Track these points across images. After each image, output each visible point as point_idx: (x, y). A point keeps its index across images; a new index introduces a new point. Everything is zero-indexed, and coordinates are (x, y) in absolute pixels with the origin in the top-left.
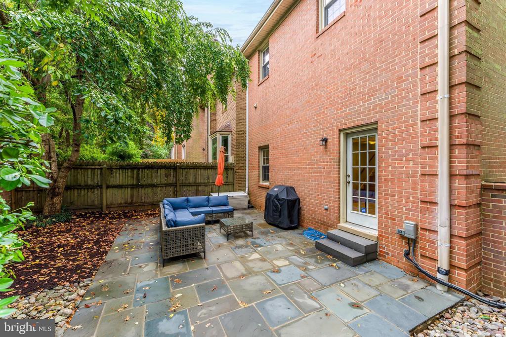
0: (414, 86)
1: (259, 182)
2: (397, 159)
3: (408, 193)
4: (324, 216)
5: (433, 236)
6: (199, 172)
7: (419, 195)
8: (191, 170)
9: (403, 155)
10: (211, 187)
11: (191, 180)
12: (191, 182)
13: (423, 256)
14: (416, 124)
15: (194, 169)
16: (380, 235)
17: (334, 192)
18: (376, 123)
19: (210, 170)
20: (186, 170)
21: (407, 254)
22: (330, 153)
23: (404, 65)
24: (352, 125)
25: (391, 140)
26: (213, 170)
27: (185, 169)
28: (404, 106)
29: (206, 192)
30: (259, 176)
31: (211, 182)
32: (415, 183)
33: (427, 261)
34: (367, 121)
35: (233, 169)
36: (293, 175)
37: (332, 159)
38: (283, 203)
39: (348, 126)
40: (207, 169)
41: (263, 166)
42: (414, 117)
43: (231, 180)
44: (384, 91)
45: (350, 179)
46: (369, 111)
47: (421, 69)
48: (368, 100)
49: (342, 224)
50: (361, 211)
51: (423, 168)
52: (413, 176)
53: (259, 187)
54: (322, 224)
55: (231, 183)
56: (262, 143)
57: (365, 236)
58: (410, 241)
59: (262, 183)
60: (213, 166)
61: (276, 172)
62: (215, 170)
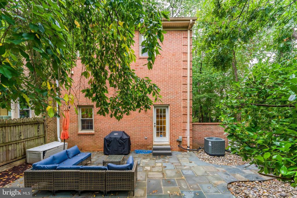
0: (181, 96)
1: (78, 131)
2: (176, 118)
3: (179, 128)
4: (144, 142)
5: (186, 139)
7: (182, 128)
9: (178, 116)
13: (183, 145)
14: (181, 108)
16: (170, 143)
17: (150, 130)
18: (169, 105)
19: (22, 126)
21: (179, 146)
22: (148, 114)
23: (178, 89)
25: (174, 111)
28: (178, 101)
30: (78, 127)
32: (181, 125)
33: (184, 146)
34: (165, 104)
36: (121, 124)
37: (149, 117)
39: (157, 104)
41: (81, 119)
42: (181, 105)
43: (42, 134)
44: (172, 95)
45: (156, 125)
46: (166, 100)
47: (183, 92)
48: (166, 96)
49: (154, 143)
50: (160, 136)
51: (183, 120)
52: (180, 123)
53: (79, 135)
54: (144, 146)
55: (42, 136)
56: (83, 103)
57: (166, 145)
58: (180, 142)
59: (80, 132)
60: (24, 122)
61: (102, 123)
62: (26, 126)
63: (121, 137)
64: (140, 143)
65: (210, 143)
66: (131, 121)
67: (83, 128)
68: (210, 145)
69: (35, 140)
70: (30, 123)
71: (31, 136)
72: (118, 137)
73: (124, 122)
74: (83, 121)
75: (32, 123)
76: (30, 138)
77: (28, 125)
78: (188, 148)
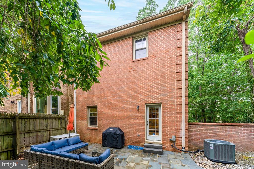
0: (174, 94)
2: (169, 116)
3: (173, 127)
4: (137, 139)
5: (180, 139)
6: (38, 121)
7: (176, 127)
8: (31, 120)
9: (171, 115)
10: (49, 132)
11: (31, 128)
12: (31, 129)
13: (177, 145)
14: (175, 106)
15: (34, 119)
16: (163, 142)
17: (142, 128)
18: (161, 103)
19: (48, 120)
20: (26, 120)
21: (172, 146)
22: (140, 113)
23: (171, 86)
24: (151, 102)
25: (167, 110)
26: (50, 119)
27: (24, 119)
28: (171, 99)
29: (45, 136)
30: (87, 123)
31: (49, 128)
32: (174, 124)
33: (178, 147)
34: (157, 102)
35: (65, 119)
36: (117, 122)
37: (142, 115)
38: (120, 135)
39: (149, 102)
40: (46, 119)
41: (90, 117)
42: (174, 103)
43: (64, 126)
44: (164, 93)
45: (148, 123)
46: (158, 98)
47: (177, 89)
48: (158, 95)
49: (146, 141)
50: (153, 135)
51: (177, 119)
52: (174, 121)
53: (88, 129)
54: (136, 142)
55: (64, 128)
56: (90, 104)
57: (158, 143)
58: (173, 142)
59: (89, 127)
60: (50, 117)
61: (103, 121)
62: (52, 120)
63: (115, 132)
64: (133, 140)
65: (211, 145)
66: (126, 119)
67: (91, 124)
68: (212, 148)
69: (58, 130)
70: (54, 118)
71: (55, 128)
72: (113, 132)
73: (120, 120)
74: (91, 119)
75: (56, 118)
76: (54, 129)
77: (53, 119)
78: (183, 150)
